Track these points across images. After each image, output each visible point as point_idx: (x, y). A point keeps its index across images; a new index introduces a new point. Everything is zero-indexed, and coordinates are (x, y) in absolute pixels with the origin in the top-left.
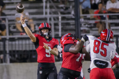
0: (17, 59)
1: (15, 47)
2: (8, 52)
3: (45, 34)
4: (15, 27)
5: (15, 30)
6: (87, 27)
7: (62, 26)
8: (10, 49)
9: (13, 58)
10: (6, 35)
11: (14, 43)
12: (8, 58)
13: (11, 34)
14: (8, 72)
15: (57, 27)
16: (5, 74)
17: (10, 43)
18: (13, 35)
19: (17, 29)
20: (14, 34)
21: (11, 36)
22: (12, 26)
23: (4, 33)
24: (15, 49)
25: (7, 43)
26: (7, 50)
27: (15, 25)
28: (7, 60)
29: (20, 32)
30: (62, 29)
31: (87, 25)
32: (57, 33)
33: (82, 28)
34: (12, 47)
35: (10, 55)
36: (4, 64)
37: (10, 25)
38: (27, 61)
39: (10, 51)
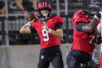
0: (18, 40)
1: (16, 27)
2: (7, 33)
3: (44, 15)
4: (15, 5)
5: (15, 8)
6: (97, 4)
7: (69, 3)
8: (10, 29)
9: (13, 40)
10: (5, 13)
11: (14, 22)
12: (7, 39)
13: (10, 12)
14: (7, 56)
15: (62, 4)
16: (4, 58)
17: (10, 22)
18: (12, 13)
19: (18, 7)
20: (14, 12)
21: (11, 15)
22: (12, 3)
23: (2, 10)
24: (16, 29)
25: (6, 22)
26: (7, 30)
27: (15, 2)
28: (6, 42)
29: (21, 10)
30: (69, 7)
31: (96, 2)
32: (62, 11)
33: (91, 6)
34: (12, 27)
35: (10, 36)
36: (3, 46)
37: (10, 2)
38: (29, 42)
39: (10, 32)
